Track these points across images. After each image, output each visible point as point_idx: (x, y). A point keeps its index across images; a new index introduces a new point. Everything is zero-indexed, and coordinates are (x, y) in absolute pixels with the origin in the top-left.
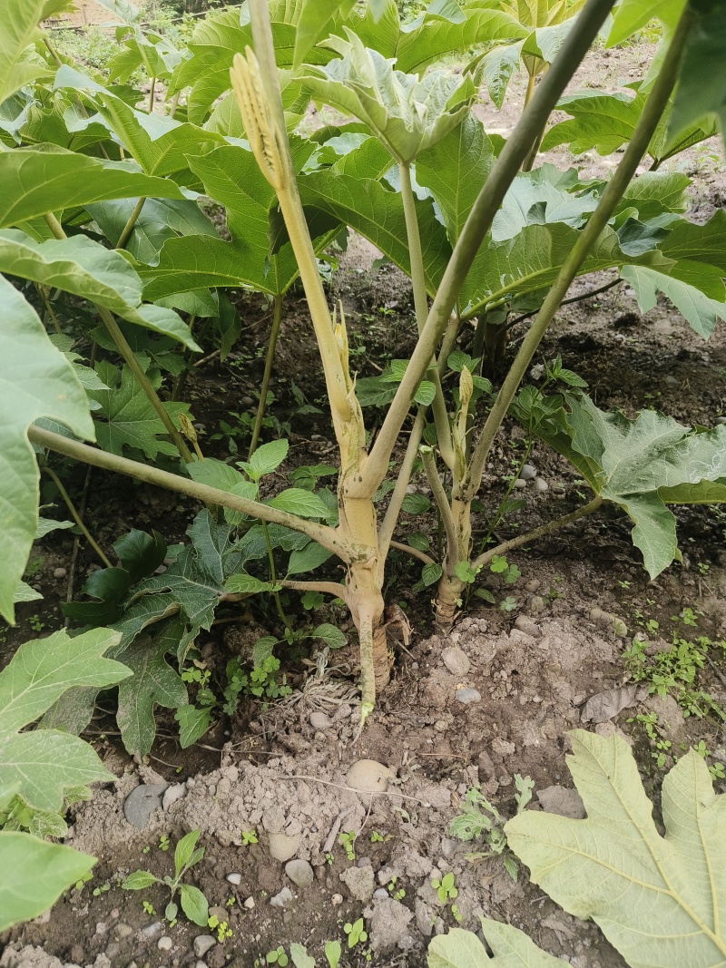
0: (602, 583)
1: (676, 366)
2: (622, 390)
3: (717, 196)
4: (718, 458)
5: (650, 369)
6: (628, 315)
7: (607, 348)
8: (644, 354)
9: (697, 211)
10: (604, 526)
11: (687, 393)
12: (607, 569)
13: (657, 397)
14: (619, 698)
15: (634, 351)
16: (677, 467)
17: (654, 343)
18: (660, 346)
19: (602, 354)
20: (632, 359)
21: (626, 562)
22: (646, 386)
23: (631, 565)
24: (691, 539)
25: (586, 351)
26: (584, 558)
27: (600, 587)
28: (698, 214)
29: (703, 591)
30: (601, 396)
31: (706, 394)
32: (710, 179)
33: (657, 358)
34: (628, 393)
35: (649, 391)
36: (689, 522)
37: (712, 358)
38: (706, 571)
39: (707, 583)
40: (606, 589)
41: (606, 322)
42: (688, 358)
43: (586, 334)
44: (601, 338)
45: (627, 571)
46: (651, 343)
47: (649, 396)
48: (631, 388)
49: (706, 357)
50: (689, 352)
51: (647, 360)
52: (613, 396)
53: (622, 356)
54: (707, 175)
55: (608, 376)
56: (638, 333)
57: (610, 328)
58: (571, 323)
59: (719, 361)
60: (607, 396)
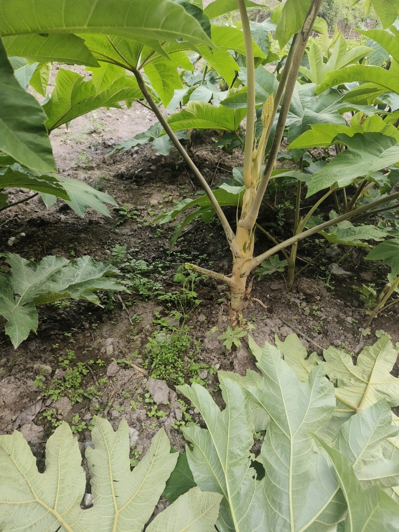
0: (45, 348)
1: (87, 228)
2: (59, 245)
3: (104, 143)
4: (78, 274)
5: (74, 231)
6: (64, 205)
7: (53, 223)
8: (74, 224)
9: (96, 150)
10: (45, 318)
11: (91, 241)
12: (48, 340)
13: (75, 246)
14: (35, 408)
15: (68, 223)
16: (57, 283)
17: (78, 218)
18: (80, 219)
19: (51, 227)
20: (68, 227)
21: (57, 334)
22: (71, 240)
23: (60, 334)
24: (90, 313)
25: (41, 226)
26: (35, 338)
27: (44, 351)
28: (98, 152)
29: (94, 337)
30: (48, 249)
31: (101, 240)
32: (101, 135)
33: (80, 225)
34: (62, 246)
35: (72, 243)
36: (88, 305)
37: (106, 221)
38: (96, 327)
39: (97, 333)
40: (47, 351)
41: (55, 209)
42: (93, 223)
43: (40, 217)
44: (50, 218)
45: (58, 338)
46: (76, 218)
47: (71, 245)
48: (63, 243)
49: (102, 222)
50: (93, 221)
51: (75, 227)
52: (54, 248)
53: (62, 226)
54: (100, 133)
55: (52, 238)
56: (72, 213)
57: (57, 212)
58: (36, 212)
59: (109, 223)
60: (51, 249)
